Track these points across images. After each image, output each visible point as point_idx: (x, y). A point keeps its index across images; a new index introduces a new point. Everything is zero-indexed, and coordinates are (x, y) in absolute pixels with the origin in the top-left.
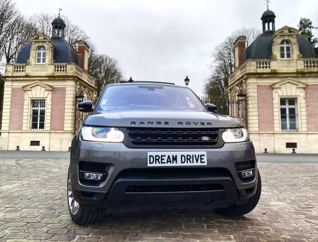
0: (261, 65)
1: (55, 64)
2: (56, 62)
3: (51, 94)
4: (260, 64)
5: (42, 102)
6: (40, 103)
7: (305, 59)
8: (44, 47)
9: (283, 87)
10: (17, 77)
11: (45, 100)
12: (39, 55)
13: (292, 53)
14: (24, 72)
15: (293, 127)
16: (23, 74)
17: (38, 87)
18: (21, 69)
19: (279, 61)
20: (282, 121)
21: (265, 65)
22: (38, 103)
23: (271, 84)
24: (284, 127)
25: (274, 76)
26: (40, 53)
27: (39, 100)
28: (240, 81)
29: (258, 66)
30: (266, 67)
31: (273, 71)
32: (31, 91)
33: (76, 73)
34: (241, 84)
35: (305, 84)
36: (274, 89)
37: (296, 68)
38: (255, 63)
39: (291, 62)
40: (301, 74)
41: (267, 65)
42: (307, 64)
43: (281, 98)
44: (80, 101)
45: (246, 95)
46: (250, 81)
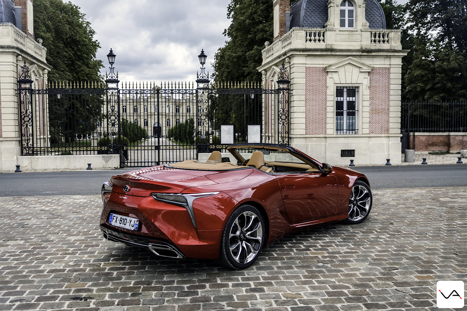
0: (313, 38)
4: (310, 36)
7: (372, 30)
9: (341, 71)
13: (356, 20)
15: (352, 128)
20: (337, 119)
21: (317, 38)
23: (324, 66)
24: (339, 128)
25: (329, 53)
28: (281, 59)
29: (308, 38)
30: (319, 40)
31: (329, 47)
33: (16, 40)
34: (283, 65)
35: (370, 67)
36: (329, 74)
37: (360, 43)
38: (304, 33)
39: (354, 34)
40: (367, 52)
41: (321, 38)
42: (376, 38)
43: (337, 87)
44: (25, 89)
45: (290, 82)
46: (296, 60)
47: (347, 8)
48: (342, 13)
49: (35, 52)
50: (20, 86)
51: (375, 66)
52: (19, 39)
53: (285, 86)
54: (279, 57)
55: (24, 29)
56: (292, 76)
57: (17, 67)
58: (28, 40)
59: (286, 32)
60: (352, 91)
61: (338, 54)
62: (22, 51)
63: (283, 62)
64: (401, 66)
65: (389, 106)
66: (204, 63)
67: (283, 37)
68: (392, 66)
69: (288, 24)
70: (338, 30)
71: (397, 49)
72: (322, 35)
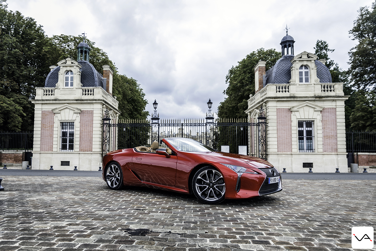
0: (281, 90)
1: (82, 88)
2: (84, 86)
3: (80, 116)
4: (279, 89)
5: (70, 124)
6: (69, 125)
7: (322, 84)
8: (71, 71)
9: (301, 110)
10: (47, 100)
11: (73, 122)
12: (67, 79)
13: (310, 78)
14: (53, 95)
15: (310, 148)
16: (52, 97)
17: (67, 110)
18: (50, 93)
19: (298, 86)
20: (299, 142)
21: (284, 90)
22: (67, 125)
23: (289, 108)
24: (301, 148)
25: (292, 99)
26: (68, 77)
27: (68, 122)
28: (260, 104)
29: (278, 90)
30: (285, 91)
31: (292, 95)
32: (60, 114)
33: (103, 96)
34: (262, 107)
35: (322, 108)
36: (293, 112)
37: (314, 92)
38: (275, 87)
39: (310, 87)
40: (319, 98)
41: (286, 89)
42: (324, 88)
43: (299, 121)
44: (106, 124)
45: (266, 118)
46: (270, 104)
47: (304, 70)
48: (301, 73)
49: (112, 104)
50: (104, 122)
51: (325, 107)
52: (104, 96)
53: (263, 121)
54: (259, 103)
55: (107, 90)
56: (268, 114)
57: (102, 111)
58: (109, 96)
59: (263, 87)
60: (310, 124)
61: (298, 99)
62: (106, 102)
63: (261, 106)
64: (344, 107)
65: (336, 133)
66: (211, 107)
67: (261, 90)
68: (337, 107)
69: (264, 82)
70: (298, 85)
71: (340, 95)
72: (287, 88)
